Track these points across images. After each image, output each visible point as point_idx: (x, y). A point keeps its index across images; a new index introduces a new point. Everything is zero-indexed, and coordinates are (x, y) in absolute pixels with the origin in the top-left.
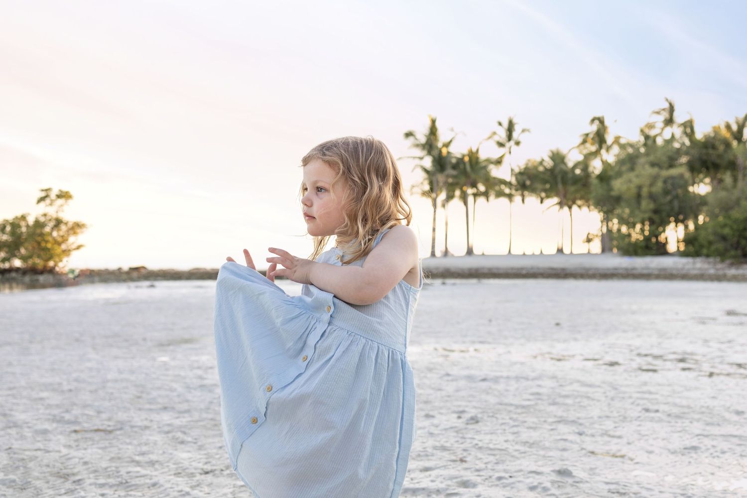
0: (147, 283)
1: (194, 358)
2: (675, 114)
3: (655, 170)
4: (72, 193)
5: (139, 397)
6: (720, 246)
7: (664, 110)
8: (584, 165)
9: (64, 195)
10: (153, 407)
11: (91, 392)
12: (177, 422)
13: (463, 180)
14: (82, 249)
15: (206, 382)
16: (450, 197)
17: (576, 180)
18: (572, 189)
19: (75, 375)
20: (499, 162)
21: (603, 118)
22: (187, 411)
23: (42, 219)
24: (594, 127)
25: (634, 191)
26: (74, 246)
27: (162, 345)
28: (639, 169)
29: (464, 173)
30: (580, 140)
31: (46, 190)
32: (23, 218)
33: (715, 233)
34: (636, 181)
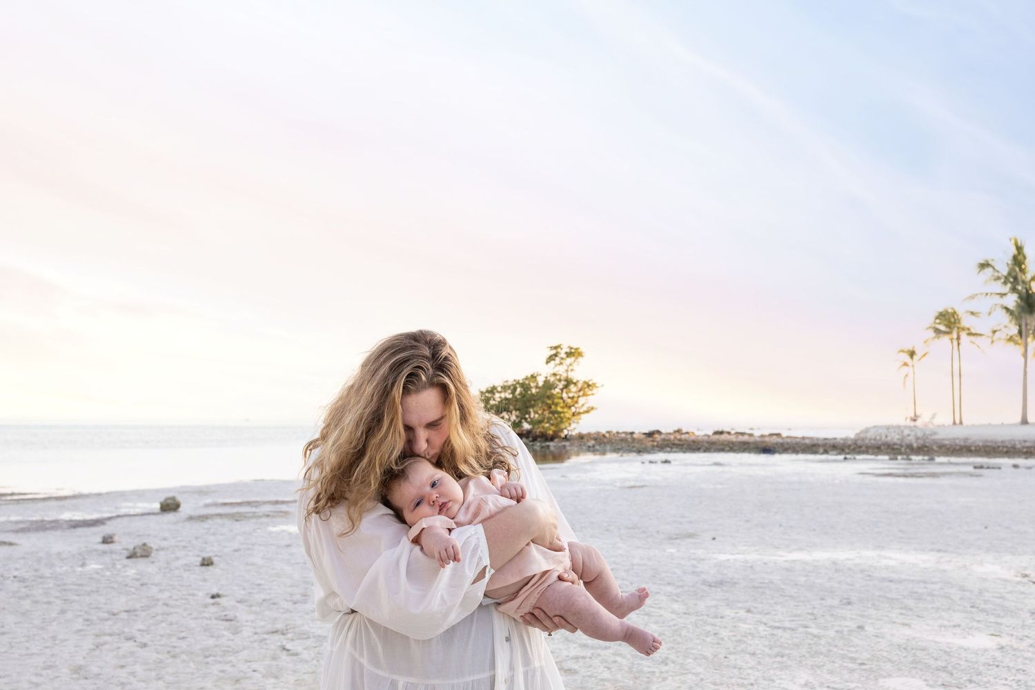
0: (661, 456)
1: (693, 551)
4: (582, 349)
5: (654, 576)
9: (573, 353)
10: (662, 582)
11: (625, 571)
12: (675, 592)
14: (593, 412)
15: (697, 570)
19: (613, 559)
22: (682, 586)
23: (552, 379)
26: (584, 409)
27: (672, 538)
31: (556, 348)
32: (533, 377)
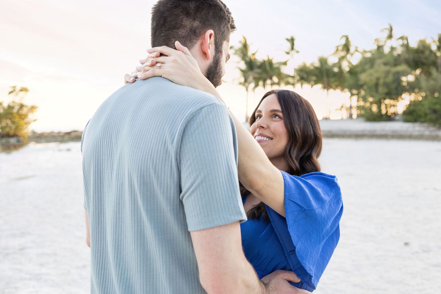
2: (393, 32)
3: (387, 68)
6: (433, 116)
7: (386, 29)
8: (339, 65)
9: (24, 90)
13: (264, 76)
16: (257, 85)
17: (335, 75)
18: (332, 80)
20: (285, 63)
21: (348, 36)
23: (11, 105)
24: (343, 42)
25: (374, 81)
26: (32, 120)
28: (376, 67)
29: (265, 71)
30: (335, 50)
31: (13, 87)
33: (430, 108)
34: (376, 75)
